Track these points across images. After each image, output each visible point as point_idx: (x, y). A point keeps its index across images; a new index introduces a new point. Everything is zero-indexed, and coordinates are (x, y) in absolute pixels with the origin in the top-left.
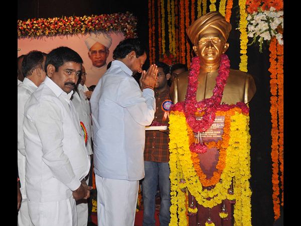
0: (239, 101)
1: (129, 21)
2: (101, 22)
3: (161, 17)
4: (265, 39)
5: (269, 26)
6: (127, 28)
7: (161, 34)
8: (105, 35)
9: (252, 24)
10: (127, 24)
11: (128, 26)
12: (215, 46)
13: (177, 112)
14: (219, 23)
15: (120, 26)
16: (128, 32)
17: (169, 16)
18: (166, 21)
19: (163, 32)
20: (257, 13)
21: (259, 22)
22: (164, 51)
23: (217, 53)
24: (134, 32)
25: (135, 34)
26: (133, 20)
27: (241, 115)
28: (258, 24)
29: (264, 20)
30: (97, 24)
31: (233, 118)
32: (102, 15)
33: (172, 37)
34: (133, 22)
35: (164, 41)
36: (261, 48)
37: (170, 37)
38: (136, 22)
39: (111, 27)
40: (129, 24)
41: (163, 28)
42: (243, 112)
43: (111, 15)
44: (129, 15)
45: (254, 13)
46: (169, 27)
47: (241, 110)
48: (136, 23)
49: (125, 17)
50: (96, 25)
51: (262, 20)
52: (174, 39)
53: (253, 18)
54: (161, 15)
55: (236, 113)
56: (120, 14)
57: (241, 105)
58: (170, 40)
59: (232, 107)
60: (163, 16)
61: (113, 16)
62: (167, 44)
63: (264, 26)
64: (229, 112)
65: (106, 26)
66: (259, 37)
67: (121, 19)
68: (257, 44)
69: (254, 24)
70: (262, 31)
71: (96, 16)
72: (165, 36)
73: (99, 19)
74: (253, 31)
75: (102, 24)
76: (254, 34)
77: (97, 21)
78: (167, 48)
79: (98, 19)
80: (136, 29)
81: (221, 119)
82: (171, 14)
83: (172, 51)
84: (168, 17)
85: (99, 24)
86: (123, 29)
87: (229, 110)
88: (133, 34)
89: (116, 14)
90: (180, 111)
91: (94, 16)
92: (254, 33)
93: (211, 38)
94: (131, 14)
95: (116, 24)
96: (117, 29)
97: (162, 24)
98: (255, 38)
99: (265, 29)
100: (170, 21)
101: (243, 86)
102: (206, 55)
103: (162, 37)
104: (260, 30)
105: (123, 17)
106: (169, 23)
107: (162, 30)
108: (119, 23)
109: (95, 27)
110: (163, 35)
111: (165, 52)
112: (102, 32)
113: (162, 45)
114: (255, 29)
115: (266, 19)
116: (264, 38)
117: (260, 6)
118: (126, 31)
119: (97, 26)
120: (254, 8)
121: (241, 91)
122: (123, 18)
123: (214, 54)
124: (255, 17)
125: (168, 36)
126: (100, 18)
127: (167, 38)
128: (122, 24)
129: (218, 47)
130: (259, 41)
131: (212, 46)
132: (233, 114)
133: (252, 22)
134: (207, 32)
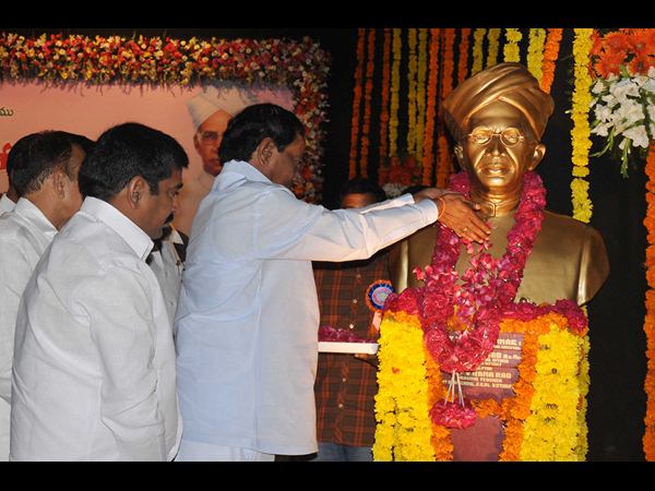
0: (562, 296)
1: (308, 62)
2: (236, 58)
3: (392, 60)
4: (635, 145)
5: (646, 113)
6: (302, 81)
7: (389, 103)
8: (243, 92)
9: (605, 104)
10: (302, 68)
11: (305, 74)
12: (508, 150)
13: (403, 314)
14: (523, 93)
15: (285, 73)
16: (303, 89)
17: (412, 58)
18: (404, 70)
19: (395, 99)
20: (617, 77)
21: (623, 100)
22: (393, 147)
23: (513, 170)
24: (320, 91)
25: (323, 96)
26: (319, 59)
27: (565, 334)
28: (618, 106)
29: (633, 98)
30: (224, 63)
31: (544, 339)
32: (239, 41)
33: (417, 113)
34: (318, 66)
35: (394, 123)
36: (625, 166)
37: (412, 112)
38: (326, 64)
39: (261, 74)
40: (307, 68)
41: (395, 89)
42: (572, 327)
43: (264, 42)
44: (309, 45)
45: (612, 77)
46: (411, 88)
47: (564, 320)
48: (327, 69)
49: (298, 51)
50: (220, 65)
51: (629, 97)
52: (421, 119)
53: (608, 88)
54: (392, 54)
55: (553, 327)
56: (287, 42)
57: (566, 308)
58: (412, 119)
59: (544, 310)
60: (398, 56)
61: (268, 47)
62: (403, 129)
63: (633, 112)
64: (533, 326)
65: (246, 69)
66: (620, 138)
67: (289, 56)
68: (615, 155)
69: (611, 105)
70: (627, 124)
71: (222, 42)
72: (399, 110)
73: (231, 50)
74: (607, 121)
75: (236, 63)
76: (610, 130)
77: (225, 56)
78: (402, 141)
79: (227, 51)
80: (325, 85)
81: (513, 342)
82: (417, 54)
83: (415, 149)
84: (408, 61)
85: (230, 62)
86: (290, 79)
87: (535, 318)
88: (317, 97)
89: (276, 42)
90: (409, 312)
91: (217, 42)
92: (609, 125)
93: (499, 128)
94: (316, 45)
95: (273, 68)
96: (276, 79)
97: (393, 80)
98: (611, 139)
99: (634, 119)
100: (412, 71)
102: (486, 171)
103: (389, 110)
104: (625, 120)
105: (294, 50)
106: (410, 76)
107: (390, 94)
108: (281, 66)
109: (217, 70)
110: (395, 106)
111: (397, 152)
113: (388, 133)
114: (612, 116)
115: (638, 95)
116: (632, 141)
117: (627, 61)
118: (298, 88)
119: (222, 68)
120: (612, 66)
121: (571, 270)
122: (294, 54)
123: (505, 170)
124: (612, 86)
125: (407, 109)
126: (234, 48)
127: (403, 115)
128: (291, 69)
129: (516, 155)
130: (621, 146)
131: (502, 150)
132: (546, 330)
133: (604, 98)
134: (490, 113)
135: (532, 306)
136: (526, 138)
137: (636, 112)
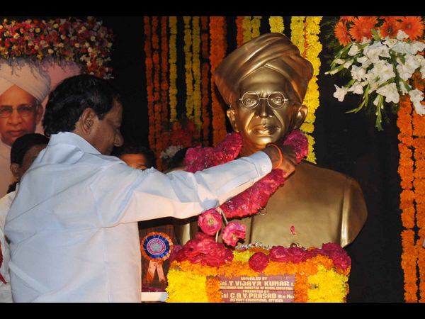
0: (328, 240)
1: (93, 39)
2: (27, 38)
3: (169, 35)
4: (388, 100)
5: (396, 71)
6: (88, 56)
7: (168, 73)
8: (35, 68)
9: (359, 65)
10: (87, 45)
11: (90, 50)
12: (275, 112)
13: (187, 263)
15: (72, 50)
16: (89, 63)
17: (187, 32)
18: (180, 43)
19: (173, 69)
20: (370, 41)
21: (376, 61)
22: (173, 113)
24: (105, 65)
25: (107, 69)
26: (102, 35)
27: (332, 273)
28: (371, 66)
29: (385, 59)
30: (17, 42)
31: (313, 279)
32: (29, 22)
33: (194, 82)
34: (102, 42)
35: (173, 91)
36: (379, 121)
37: (188, 81)
38: (109, 40)
39: (50, 51)
40: (92, 45)
41: (173, 60)
42: (337, 267)
43: (52, 22)
44: (93, 23)
45: (365, 41)
46: (187, 59)
47: (330, 261)
48: (110, 45)
49: (83, 29)
50: (12, 44)
51: (381, 58)
52: (197, 87)
53: (362, 50)
54: (168, 29)
55: (321, 268)
56: (73, 21)
57: (331, 250)
58: (189, 87)
59: (312, 253)
60: (174, 31)
61: (56, 26)
62: (182, 96)
63: (385, 71)
64: (302, 268)
65: (36, 47)
66: (374, 95)
67: (74, 34)
68: (370, 111)
69: (365, 65)
70: (381, 82)
71: (13, 23)
72: (177, 79)
73: (21, 30)
74: (362, 81)
75: (27, 42)
76: (365, 88)
77: (16, 36)
78: (181, 108)
79: (18, 31)
80: (109, 59)
81: (286, 283)
82: (191, 29)
83: (193, 114)
84: (184, 34)
85: (21, 41)
86: (78, 55)
87: (304, 260)
88: (102, 70)
89: (63, 21)
90: (193, 262)
91: (8, 23)
92: (364, 84)
93: (266, 92)
94: (99, 23)
95: (61, 45)
96: (65, 56)
97: (171, 52)
98: (366, 97)
99: (386, 77)
100: (188, 43)
101: (337, 206)
102: (256, 131)
103: (168, 80)
104: (378, 79)
105: (79, 28)
106: (186, 48)
107: (169, 65)
108: (68, 43)
109: (9, 49)
110: (173, 76)
111: (177, 117)
112: (28, 62)
113: (169, 100)
114: (367, 76)
115: (388, 56)
116: (385, 97)
117: (377, 26)
118: (85, 63)
119: (14, 47)
120: (365, 30)
121: (334, 217)
122: (80, 32)
123: (272, 129)
124: (366, 49)
125: (185, 78)
126: (24, 28)
127: (181, 84)
128: (77, 45)
130: (376, 102)
131: (269, 112)
132: (315, 271)
133: (359, 60)
134: (258, 79)
135: (301, 250)
136: (289, 101)
137: (388, 71)
